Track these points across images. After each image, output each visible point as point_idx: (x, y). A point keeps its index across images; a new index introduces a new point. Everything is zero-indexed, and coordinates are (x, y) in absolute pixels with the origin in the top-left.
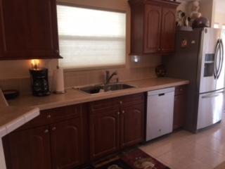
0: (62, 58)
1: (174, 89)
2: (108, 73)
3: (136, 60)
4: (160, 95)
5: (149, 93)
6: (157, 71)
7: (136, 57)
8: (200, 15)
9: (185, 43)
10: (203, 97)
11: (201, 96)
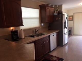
0: (24, 26)
1: (56, 33)
2: (35, 30)
3: (43, 25)
4: (53, 36)
5: (51, 35)
6: (48, 28)
7: (42, 24)
8: (59, 10)
9: (57, 19)
10: (64, 35)
11: (63, 35)
